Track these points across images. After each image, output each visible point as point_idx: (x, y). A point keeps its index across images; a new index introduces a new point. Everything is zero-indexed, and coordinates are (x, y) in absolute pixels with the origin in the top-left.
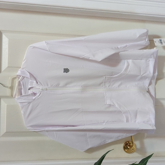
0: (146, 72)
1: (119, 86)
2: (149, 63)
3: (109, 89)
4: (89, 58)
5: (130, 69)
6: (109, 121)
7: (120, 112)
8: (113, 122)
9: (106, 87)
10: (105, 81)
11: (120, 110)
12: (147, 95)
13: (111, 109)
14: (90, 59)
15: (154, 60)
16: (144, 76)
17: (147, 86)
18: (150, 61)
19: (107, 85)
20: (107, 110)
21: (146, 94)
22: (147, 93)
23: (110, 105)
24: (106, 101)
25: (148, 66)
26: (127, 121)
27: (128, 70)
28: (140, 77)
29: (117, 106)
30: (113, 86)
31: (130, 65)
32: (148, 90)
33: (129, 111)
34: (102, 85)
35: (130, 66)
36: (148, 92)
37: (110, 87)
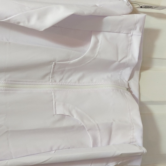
0: (126, 57)
1: (79, 80)
2: (131, 40)
3: (62, 85)
4: (19, 23)
5: (100, 48)
6: (60, 148)
7: (81, 128)
8: (69, 148)
9: (55, 81)
10: (53, 71)
11: (83, 124)
12: (128, 94)
13: (65, 123)
14: (21, 24)
15: (141, 34)
16: (124, 63)
17: (127, 80)
18: (133, 36)
19: (57, 78)
20: (58, 125)
21: (126, 94)
22: (127, 92)
23: (63, 116)
24: (55, 108)
25: (129, 45)
26: (95, 144)
27: (97, 51)
28: (117, 63)
29: (75, 116)
30: (69, 80)
31: (100, 41)
32: (128, 87)
33: (97, 125)
34: (48, 77)
35: (99, 43)
36: (129, 89)
37: (63, 81)
